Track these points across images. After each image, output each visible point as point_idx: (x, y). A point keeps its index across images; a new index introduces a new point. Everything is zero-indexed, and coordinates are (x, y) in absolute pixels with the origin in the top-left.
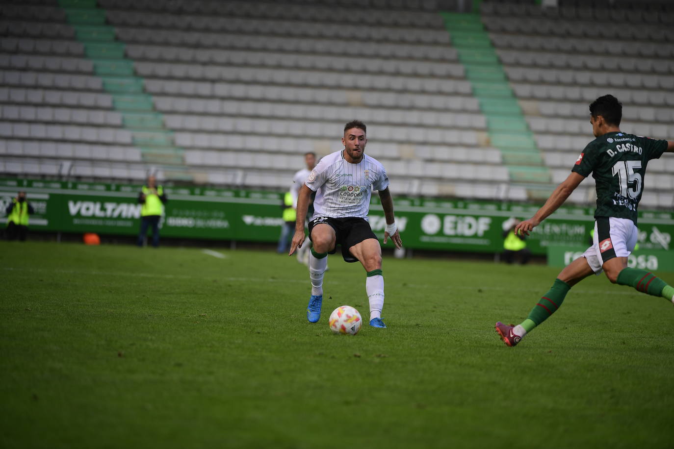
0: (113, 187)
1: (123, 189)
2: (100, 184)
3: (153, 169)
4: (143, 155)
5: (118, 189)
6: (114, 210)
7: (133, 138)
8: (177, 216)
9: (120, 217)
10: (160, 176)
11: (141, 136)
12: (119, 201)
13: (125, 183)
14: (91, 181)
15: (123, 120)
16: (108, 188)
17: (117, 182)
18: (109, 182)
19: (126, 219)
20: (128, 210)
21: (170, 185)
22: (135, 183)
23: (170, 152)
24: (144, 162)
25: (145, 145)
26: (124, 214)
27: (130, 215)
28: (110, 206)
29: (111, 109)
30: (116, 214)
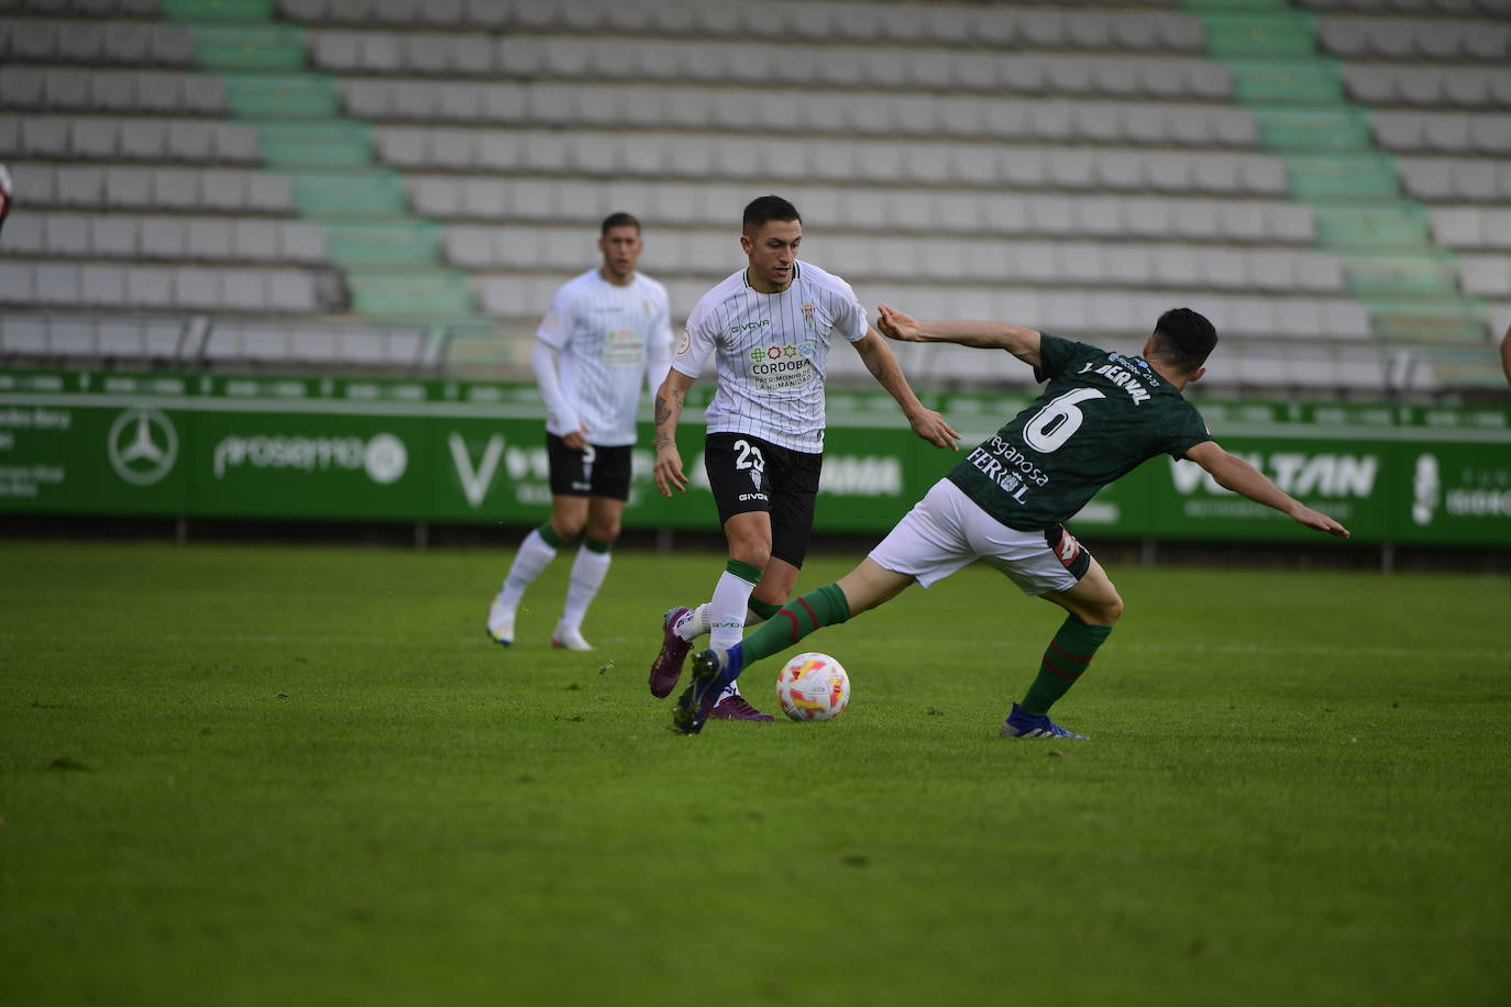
0: (1294, 412)
1: (1323, 415)
2: (1259, 403)
3: (1403, 357)
4: (1375, 321)
5: (1308, 416)
6: (1297, 475)
7: (1346, 274)
8: (1473, 486)
9: (1314, 497)
10: (1425, 378)
11: (1370, 268)
12: (1311, 449)
13: (1328, 398)
14: (1232, 396)
15: (1319, 225)
16: (1281, 414)
17: (1306, 398)
18: (1282, 398)
19: (1334, 499)
20: (1337, 474)
21: (1454, 401)
22: (1355, 399)
23: (1452, 309)
24: (1381, 340)
25: (1383, 293)
26: (1327, 486)
27: (1342, 488)
28: (1286, 465)
29: (1284, 196)
30: (1304, 485)
